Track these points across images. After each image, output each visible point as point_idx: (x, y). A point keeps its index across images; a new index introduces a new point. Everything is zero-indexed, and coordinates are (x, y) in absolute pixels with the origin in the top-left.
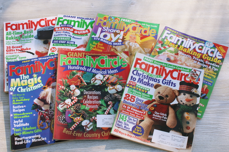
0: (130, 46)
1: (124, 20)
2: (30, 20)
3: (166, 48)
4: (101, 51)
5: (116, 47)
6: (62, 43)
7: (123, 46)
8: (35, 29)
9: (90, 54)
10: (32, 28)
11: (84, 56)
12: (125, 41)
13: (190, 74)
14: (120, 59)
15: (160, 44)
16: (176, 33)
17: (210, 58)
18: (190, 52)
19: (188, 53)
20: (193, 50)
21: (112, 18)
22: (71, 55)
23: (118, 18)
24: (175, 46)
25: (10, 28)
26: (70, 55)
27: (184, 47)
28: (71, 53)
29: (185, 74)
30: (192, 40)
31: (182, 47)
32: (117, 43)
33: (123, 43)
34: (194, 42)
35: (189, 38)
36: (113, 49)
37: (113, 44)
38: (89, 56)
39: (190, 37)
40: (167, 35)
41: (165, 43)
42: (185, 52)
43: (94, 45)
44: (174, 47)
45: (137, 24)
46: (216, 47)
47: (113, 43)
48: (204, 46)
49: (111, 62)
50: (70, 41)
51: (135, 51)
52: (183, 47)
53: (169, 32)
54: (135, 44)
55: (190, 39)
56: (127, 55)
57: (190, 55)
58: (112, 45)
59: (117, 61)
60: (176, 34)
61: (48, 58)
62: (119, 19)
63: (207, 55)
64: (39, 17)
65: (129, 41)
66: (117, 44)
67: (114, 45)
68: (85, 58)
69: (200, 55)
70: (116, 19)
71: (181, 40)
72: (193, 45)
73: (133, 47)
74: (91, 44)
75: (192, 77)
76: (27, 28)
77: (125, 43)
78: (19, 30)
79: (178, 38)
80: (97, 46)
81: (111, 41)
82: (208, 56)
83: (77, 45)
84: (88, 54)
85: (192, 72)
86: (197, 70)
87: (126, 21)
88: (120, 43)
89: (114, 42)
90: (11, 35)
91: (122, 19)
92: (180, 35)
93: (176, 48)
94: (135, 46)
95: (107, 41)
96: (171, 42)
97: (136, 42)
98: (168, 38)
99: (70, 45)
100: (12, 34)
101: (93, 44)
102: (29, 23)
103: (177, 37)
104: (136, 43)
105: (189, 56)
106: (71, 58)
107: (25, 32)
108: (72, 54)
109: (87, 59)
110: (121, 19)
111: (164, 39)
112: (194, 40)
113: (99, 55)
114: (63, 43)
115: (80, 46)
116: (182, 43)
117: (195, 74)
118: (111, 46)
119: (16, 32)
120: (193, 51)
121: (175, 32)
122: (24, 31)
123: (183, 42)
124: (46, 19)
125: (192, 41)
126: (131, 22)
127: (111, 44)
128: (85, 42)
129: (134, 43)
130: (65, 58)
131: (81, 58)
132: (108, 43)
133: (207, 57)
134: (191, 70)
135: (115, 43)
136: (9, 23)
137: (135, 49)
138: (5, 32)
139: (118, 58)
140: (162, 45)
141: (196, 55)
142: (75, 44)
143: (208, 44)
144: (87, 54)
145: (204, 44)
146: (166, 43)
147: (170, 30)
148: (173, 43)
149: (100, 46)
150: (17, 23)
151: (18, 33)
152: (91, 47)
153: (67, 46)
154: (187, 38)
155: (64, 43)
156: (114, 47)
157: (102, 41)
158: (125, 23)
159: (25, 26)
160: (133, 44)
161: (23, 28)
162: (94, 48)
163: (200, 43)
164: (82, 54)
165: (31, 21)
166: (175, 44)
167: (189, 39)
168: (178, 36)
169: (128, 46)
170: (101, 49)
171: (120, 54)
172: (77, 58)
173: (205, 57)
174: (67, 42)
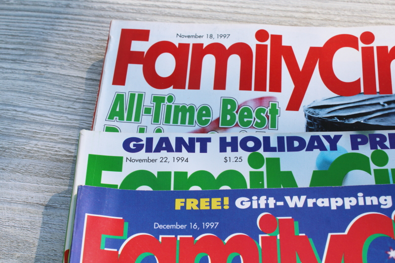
2: (272, 30)
8: (294, 104)
10: (276, 86)
25: (140, 67)
61: (354, 201)
64: (326, 22)
76: (245, 85)
78: (191, 87)
90: (137, 119)
100: (148, 111)
102: (261, 49)
107: (230, 112)
119: (170, 99)
122: (226, 102)
124: (368, 37)
136: (143, 35)
138: (108, 91)
150: (185, 41)
151: (184, 113)
159: (234, 63)
161: (220, 83)
165: (277, 39)
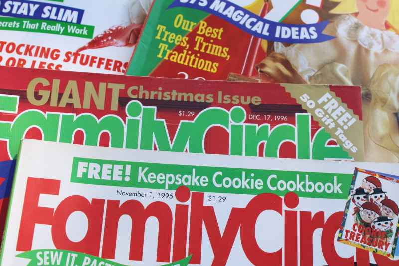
0: (359, 48)
4: (212, 68)
5: (291, 53)
6: (16, 16)
7: (325, 45)
9: (153, 93)
11: (115, 106)
12: (336, 21)
13: (352, 206)
14: (313, 133)
22: (45, 94)
26: (38, 97)
28: (46, 83)
29: (321, 214)
32: (295, 29)
33: (324, 32)
36: (275, 59)
37: (277, 35)
38: (145, 102)
43: (179, 32)
47: (273, 26)
49: (262, 145)
50: (59, 8)
51: (386, 75)
54: (386, 38)
56: (349, 107)
58: (271, 39)
59: (296, 143)
65: (354, 20)
66: (293, 33)
67: (280, 40)
68: (124, 117)
73: (376, 54)
74: (161, 28)
75: (365, 226)
77: (335, 30)
80: (192, 36)
81: (263, 14)
83: (91, 29)
84: (141, 92)
85: (360, 191)
86: (383, 176)
88: (312, 29)
89: (282, 24)
94: (386, 51)
95: (246, 12)
97: (387, 26)
99: (58, 27)
101: (171, 29)
104: (391, 33)
106: (46, 115)
108: (49, 88)
109: (133, 125)
113: (199, 98)
114: (22, 16)
115: (106, 36)
117: (377, 199)
118: (265, 44)
127: (266, 33)
128: (135, 11)
129: (378, 32)
130: (11, 118)
131: (99, 114)
132: (248, 26)
134: (353, 182)
135: (284, 29)
137: (384, 66)
139: (303, 120)
142: (83, 23)
144: (134, 92)
149: (207, 40)
152: (163, 47)
153: (39, 30)
155: (28, 17)
156: (279, 48)
157: (217, 13)
160: (373, 35)
162: (179, 49)
164: (109, 92)
169: (352, 50)
170: (214, 59)
171: (314, 98)
172: (75, 117)
174: (46, 10)
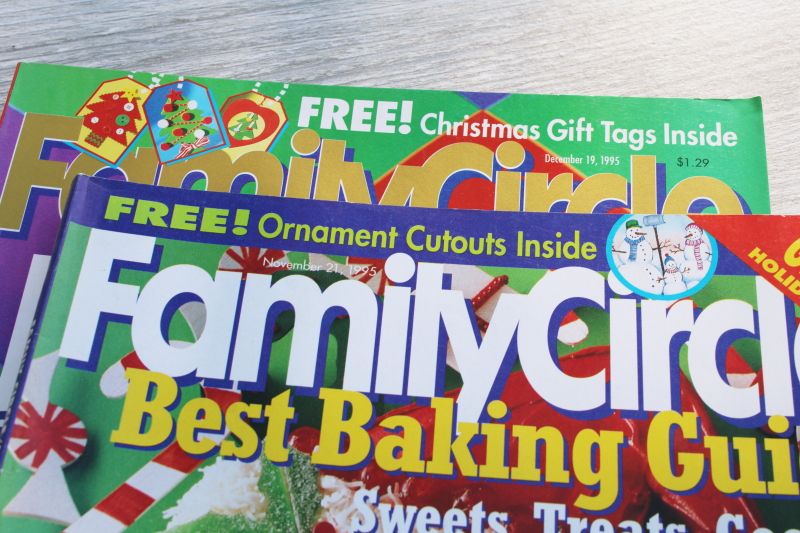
1: (333, 114)
3: (144, 500)
15: (54, 461)
16: (230, 222)
17: (746, 446)
18: (478, 447)
19: (448, 470)
20: (499, 409)
21: (192, 105)
23: (257, 99)
24: (260, 427)
27: (382, 405)
30: (439, 269)
31: (348, 411)
34: (475, 278)
35: (401, 246)
39: (402, 232)
40: (121, 298)
41: (116, 436)
42: (419, 479)
44: (249, 435)
45: (492, 143)
46: (755, 270)
48: (609, 294)
52: (364, 411)
53: (140, 248)
55: (419, 257)
57: (493, 494)
60: (228, 238)
62: (272, 105)
63: (689, 423)
69: (611, 441)
70: (239, 104)
71: (310, 304)
72: (480, 326)
79: (262, 292)
82: (715, 423)
87: (358, 126)
91: (307, 107)
92: (276, 248)
93: (276, 447)
96: (186, 381)
98: (145, 337)
103: (253, 278)
105: (477, 512)
110: (291, 106)
111: (93, 365)
112: (467, 259)
116: (332, 341)
120: (508, 421)
121: (213, 220)
123: (336, 323)
125: (447, 282)
126: (415, 123)
133: (696, 446)
140: (79, 472)
141: (556, 474)
143: (645, 249)
145: (600, 264)
146: (126, 432)
147: (150, 211)
148: (217, 390)
154: (375, 258)
158: (349, 156)
163: (551, 277)
166: (250, 393)
167: (399, 266)
168: (260, 269)
173: (677, 470)
